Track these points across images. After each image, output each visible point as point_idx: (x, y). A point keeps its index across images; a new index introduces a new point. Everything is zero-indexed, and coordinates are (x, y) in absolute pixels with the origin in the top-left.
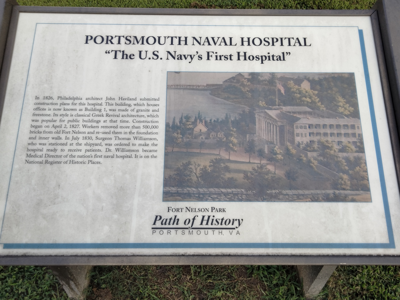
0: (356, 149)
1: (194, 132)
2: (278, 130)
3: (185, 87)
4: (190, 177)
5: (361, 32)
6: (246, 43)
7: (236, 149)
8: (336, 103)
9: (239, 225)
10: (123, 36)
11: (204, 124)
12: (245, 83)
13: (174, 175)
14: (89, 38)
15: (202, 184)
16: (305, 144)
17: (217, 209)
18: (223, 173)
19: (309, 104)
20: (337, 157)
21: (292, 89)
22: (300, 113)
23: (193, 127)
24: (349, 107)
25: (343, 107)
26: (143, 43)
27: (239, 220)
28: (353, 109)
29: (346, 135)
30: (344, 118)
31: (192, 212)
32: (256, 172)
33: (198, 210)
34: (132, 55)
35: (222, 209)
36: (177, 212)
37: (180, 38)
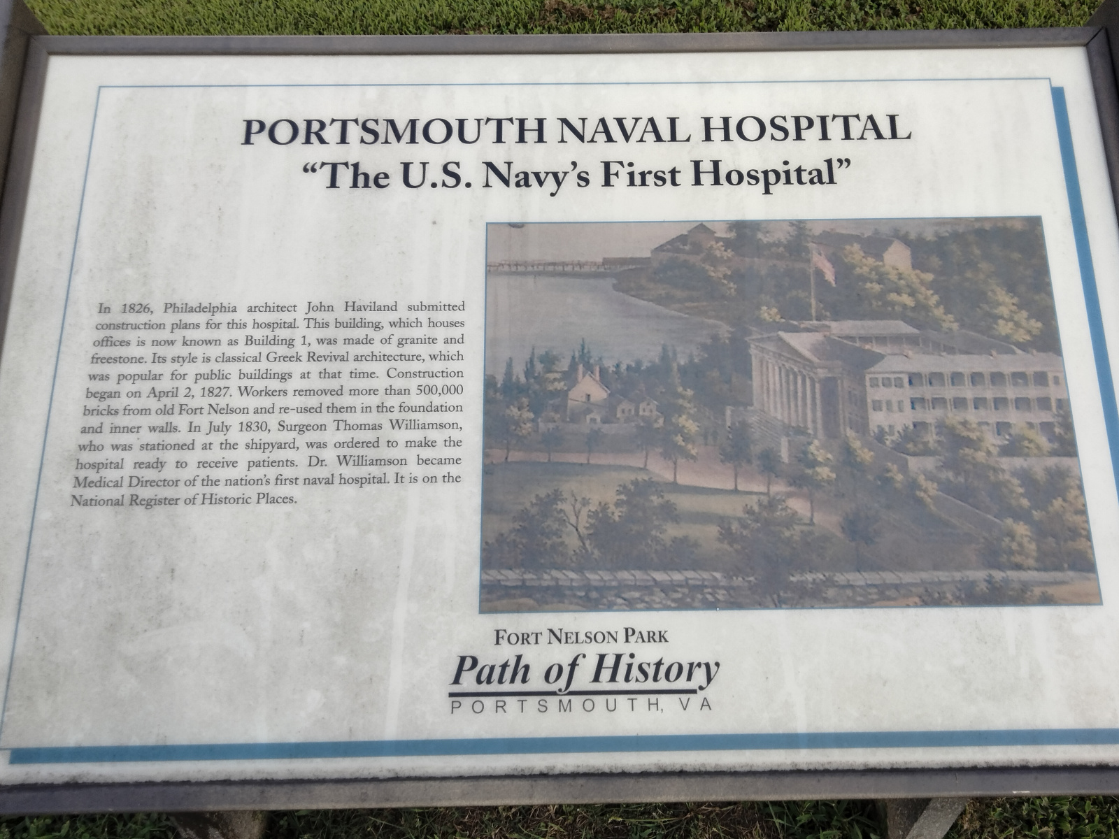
0: (1051, 445)
1: (569, 401)
2: (818, 391)
3: (541, 268)
4: (561, 537)
5: (1058, 96)
6: (717, 135)
7: (694, 452)
8: (988, 309)
9: (709, 679)
10: (356, 121)
11: (598, 378)
12: (718, 254)
13: (511, 532)
14: (255, 127)
15: (596, 559)
16: (899, 432)
17: (640, 633)
18: (656, 523)
19: (910, 314)
20: (995, 470)
21: (858, 269)
22: (881, 340)
23: (566, 388)
24: (1028, 319)
25: (1011, 319)
26: (413, 140)
27: (707, 665)
28: (1039, 325)
29: (1022, 403)
30: (1014, 353)
31: (567, 642)
32: (757, 521)
33: (585, 638)
34: (382, 176)
35: (657, 634)
36: (523, 643)
37: (522, 122)
